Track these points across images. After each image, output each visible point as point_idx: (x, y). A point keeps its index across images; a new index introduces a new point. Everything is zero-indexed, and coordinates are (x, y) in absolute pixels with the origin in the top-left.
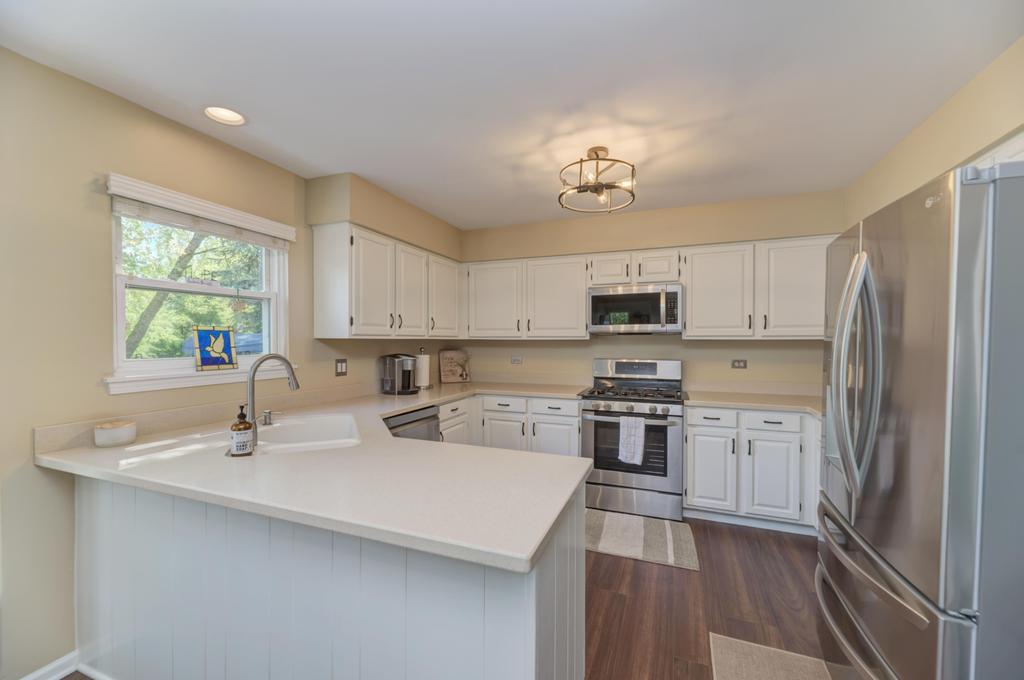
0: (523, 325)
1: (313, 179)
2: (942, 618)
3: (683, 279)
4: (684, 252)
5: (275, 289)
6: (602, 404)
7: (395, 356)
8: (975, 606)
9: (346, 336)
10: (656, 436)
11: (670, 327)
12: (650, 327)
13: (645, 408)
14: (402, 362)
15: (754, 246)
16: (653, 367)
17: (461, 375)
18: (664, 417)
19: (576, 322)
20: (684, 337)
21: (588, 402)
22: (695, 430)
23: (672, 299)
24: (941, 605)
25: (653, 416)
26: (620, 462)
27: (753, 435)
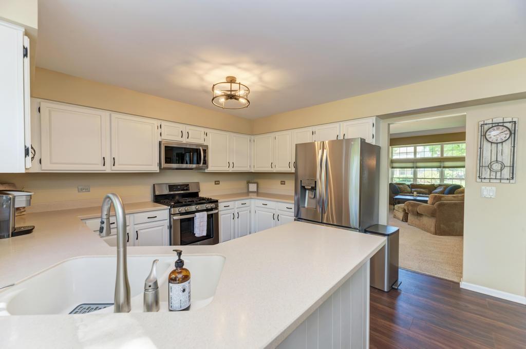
4: (206, 130)
12: (184, 166)
18: (212, 209)
19: (150, 161)
20: (206, 171)
22: (222, 213)
25: (208, 210)
27: (239, 210)
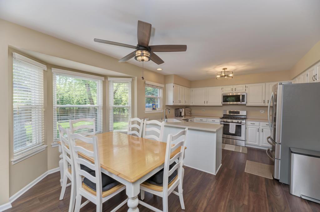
0: (206, 102)
1: (167, 75)
2: (276, 144)
3: (246, 92)
4: (247, 85)
5: (160, 96)
6: (225, 120)
7: (178, 109)
8: (281, 142)
9: (172, 105)
10: (239, 127)
11: (243, 103)
12: (238, 103)
13: (236, 121)
14: (180, 110)
15: (265, 84)
16: (238, 113)
17: (190, 114)
18: (241, 123)
19: (219, 101)
20: (247, 105)
21: (222, 119)
22: (249, 126)
23: (243, 96)
24: (276, 142)
25: (238, 123)
26: (229, 133)
27: (263, 128)
